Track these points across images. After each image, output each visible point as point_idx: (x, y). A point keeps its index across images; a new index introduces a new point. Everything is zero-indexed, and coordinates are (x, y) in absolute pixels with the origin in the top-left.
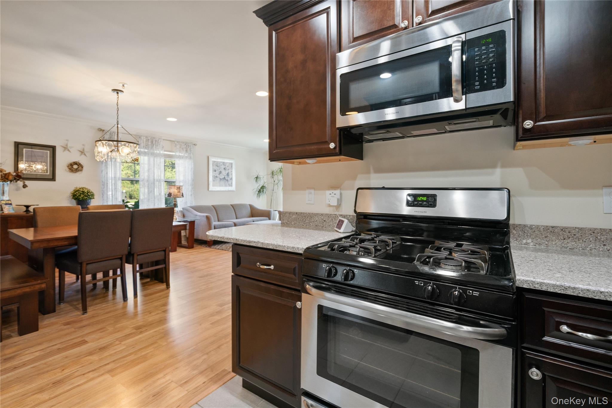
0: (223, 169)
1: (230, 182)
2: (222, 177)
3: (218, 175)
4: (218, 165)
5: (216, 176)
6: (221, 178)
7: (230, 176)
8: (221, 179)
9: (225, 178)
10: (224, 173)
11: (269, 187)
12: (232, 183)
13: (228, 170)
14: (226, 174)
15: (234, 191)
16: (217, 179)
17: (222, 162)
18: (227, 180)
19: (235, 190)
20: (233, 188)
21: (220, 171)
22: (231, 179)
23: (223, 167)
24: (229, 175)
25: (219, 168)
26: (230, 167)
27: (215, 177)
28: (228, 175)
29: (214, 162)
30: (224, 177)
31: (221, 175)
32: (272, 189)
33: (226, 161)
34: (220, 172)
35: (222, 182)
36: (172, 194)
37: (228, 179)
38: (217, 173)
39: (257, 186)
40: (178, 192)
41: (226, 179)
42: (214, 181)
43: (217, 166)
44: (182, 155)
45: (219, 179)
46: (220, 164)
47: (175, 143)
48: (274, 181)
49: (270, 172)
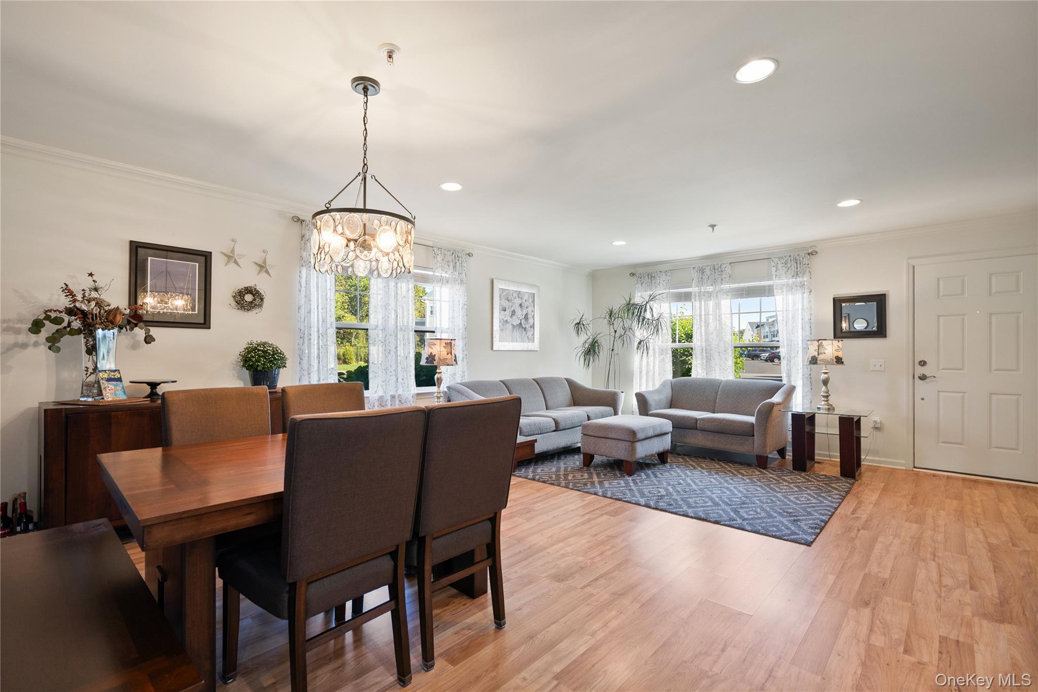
0: (517, 305)
1: (530, 333)
2: (516, 322)
3: (509, 319)
4: (510, 298)
5: (505, 320)
6: (515, 324)
7: (531, 321)
8: (514, 327)
9: (521, 324)
10: (520, 313)
11: (605, 344)
12: (533, 334)
13: (527, 308)
14: (523, 317)
15: (537, 351)
16: (508, 325)
17: (516, 291)
18: (525, 329)
19: (538, 350)
20: (535, 346)
21: (512, 309)
22: (533, 326)
23: (518, 301)
24: (528, 318)
25: (511, 304)
26: (530, 302)
27: (504, 321)
28: (526, 317)
29: (503, 290)
30: (520, 321)
31: (514, 317)
32: (611, 347)
33: (524, 290)
34: (513, 313)
35: (517, 333)
36: (436, 358)
37: (527, 327)
38: (508, 314)
39: (581, 341)
41: (523, 327)
42: (502, 330)
43: (508, 301)
44: (447, 276)
45: (511, 327)
46: (512, 295)
47: (434, 250)
48: (616, 331)
49: (605, 311)
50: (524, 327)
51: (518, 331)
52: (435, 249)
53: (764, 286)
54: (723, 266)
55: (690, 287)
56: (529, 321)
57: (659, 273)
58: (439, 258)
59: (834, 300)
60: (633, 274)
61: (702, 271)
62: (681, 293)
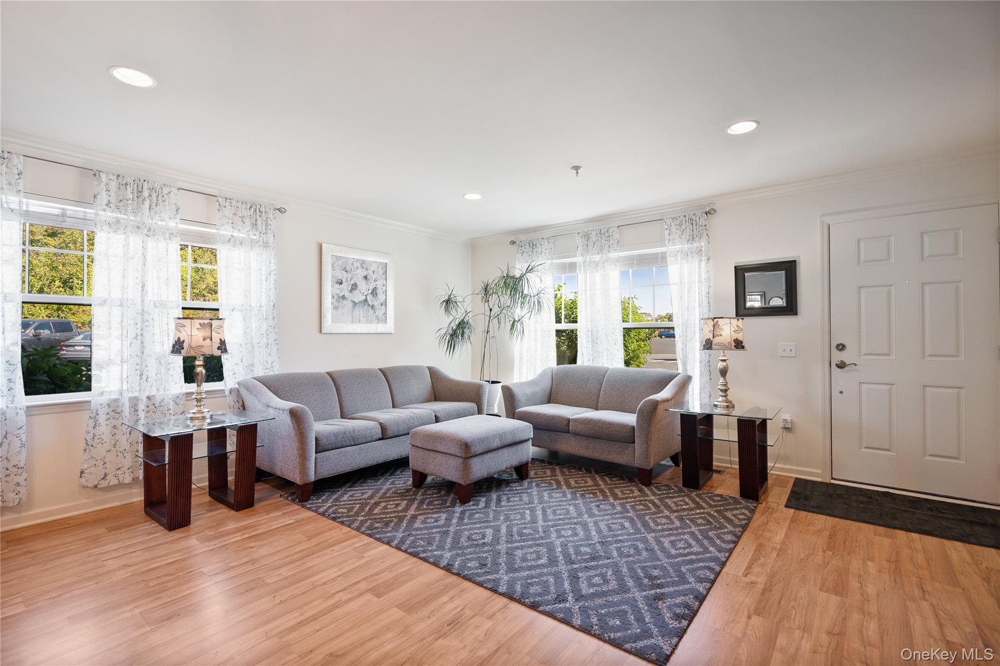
0: (360, 277)
1: (380, 313)
2: (358, 297)
3: (347, 294)
4: (348, 268)
5: (341, 295)
6: (357, 301)
7: (381, 297)
8: (355, 304)
9: (366, 300)
10: (364, 288)
11: (478, 325)
12: (385, 314)
13: (375, 280)
14: (370, 291)
15: (391, 333)
16: (345, 302)
17: (357, 260)
18: (373, 307)
19: (393, 332)
20: (389, 327)
21: (353, 282)
22: (384, 304)
23: (361, 273)
24: (376, 294)
25: (350, 275)
26: (381, 273)
27: (339, 297)
28: (374, 292)
29: (338, 258)
30: (364, 297)
31: (355, 292)
32: (486, 329)
33: (369, 258)
34: (354, 287)
35: (360, 312)
36: (185, 345)
37: (376, 304)
38: (346, 287)
39: (446, 322)
40: (204, 339)
41: (369, 305)
42: (335, 308)
43: (346, 271)
44: (241, 235)
45: (350, 304)
46: (352, 264)
47: (218, 201)
48: (491, 310)
49: (480, 287)
50: (371, 304)
51: (362, 310)
52: (220, 200)
53: (657, 254)
54: (611, 231)
55: (575, 256)
56: (379, 297)
57: (541, 240)
58: (228, 212)
59: (737, 269)
60: (513, 243)
61: (587, 236)
62: (565, 264)
